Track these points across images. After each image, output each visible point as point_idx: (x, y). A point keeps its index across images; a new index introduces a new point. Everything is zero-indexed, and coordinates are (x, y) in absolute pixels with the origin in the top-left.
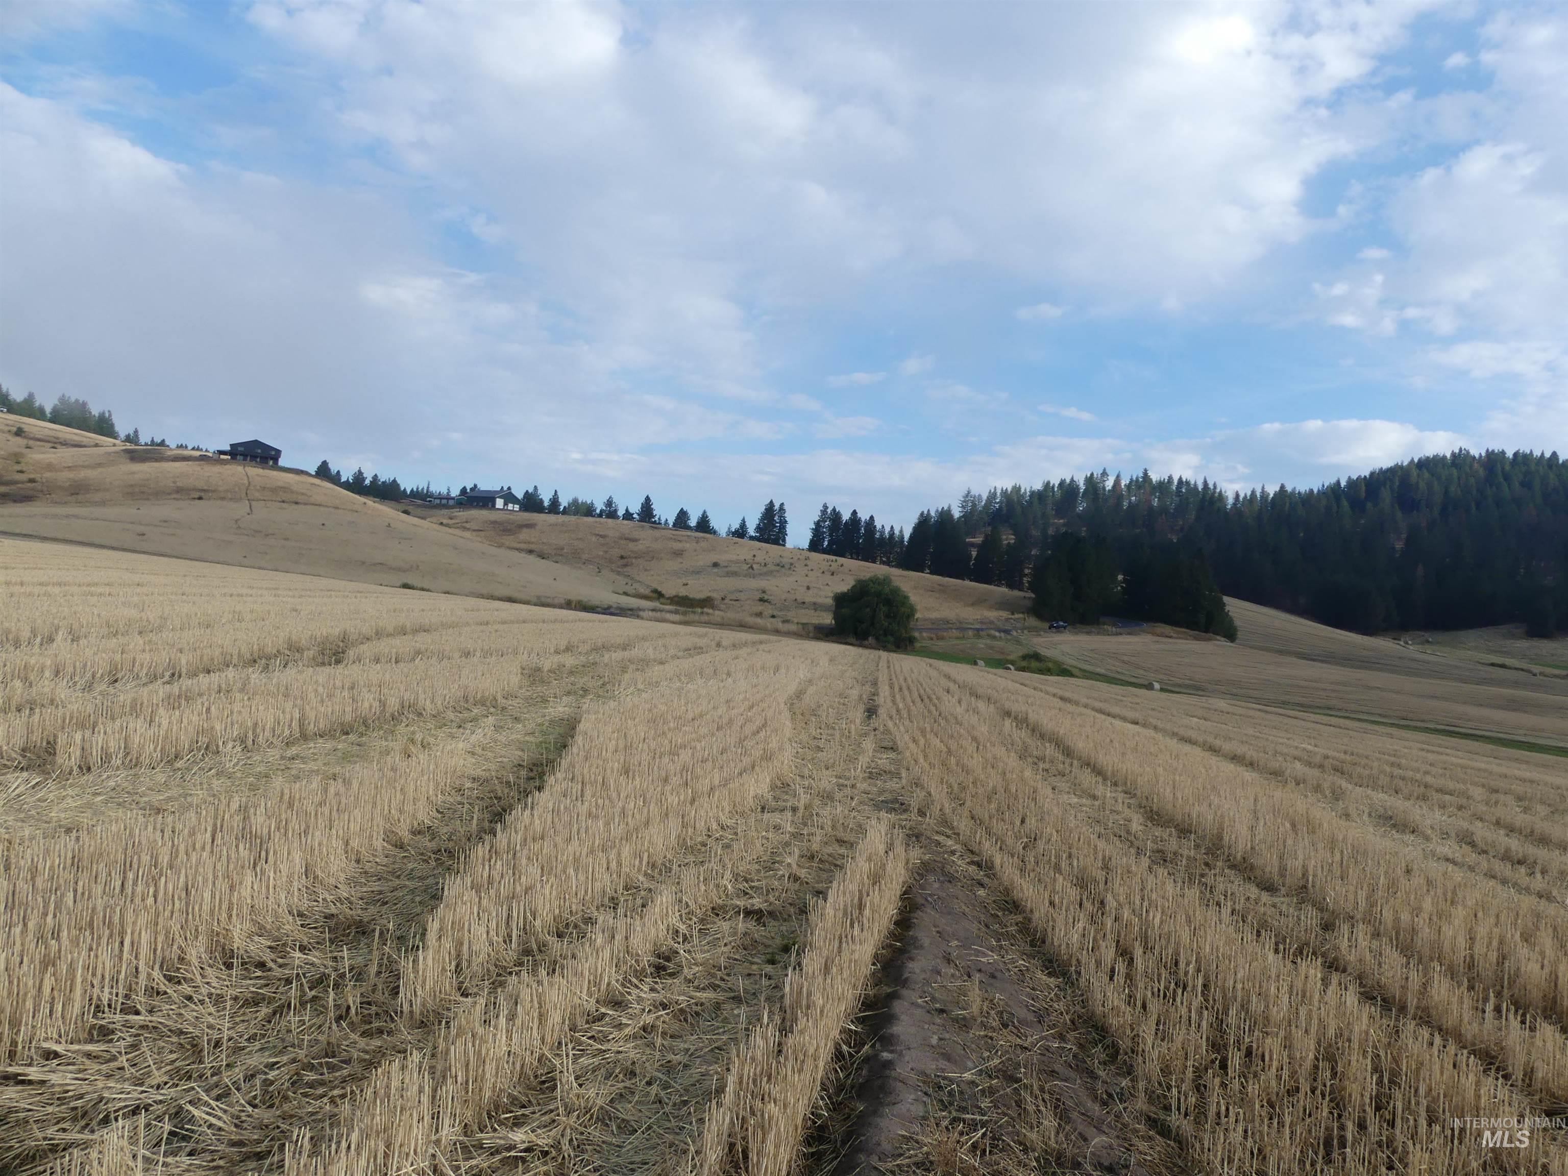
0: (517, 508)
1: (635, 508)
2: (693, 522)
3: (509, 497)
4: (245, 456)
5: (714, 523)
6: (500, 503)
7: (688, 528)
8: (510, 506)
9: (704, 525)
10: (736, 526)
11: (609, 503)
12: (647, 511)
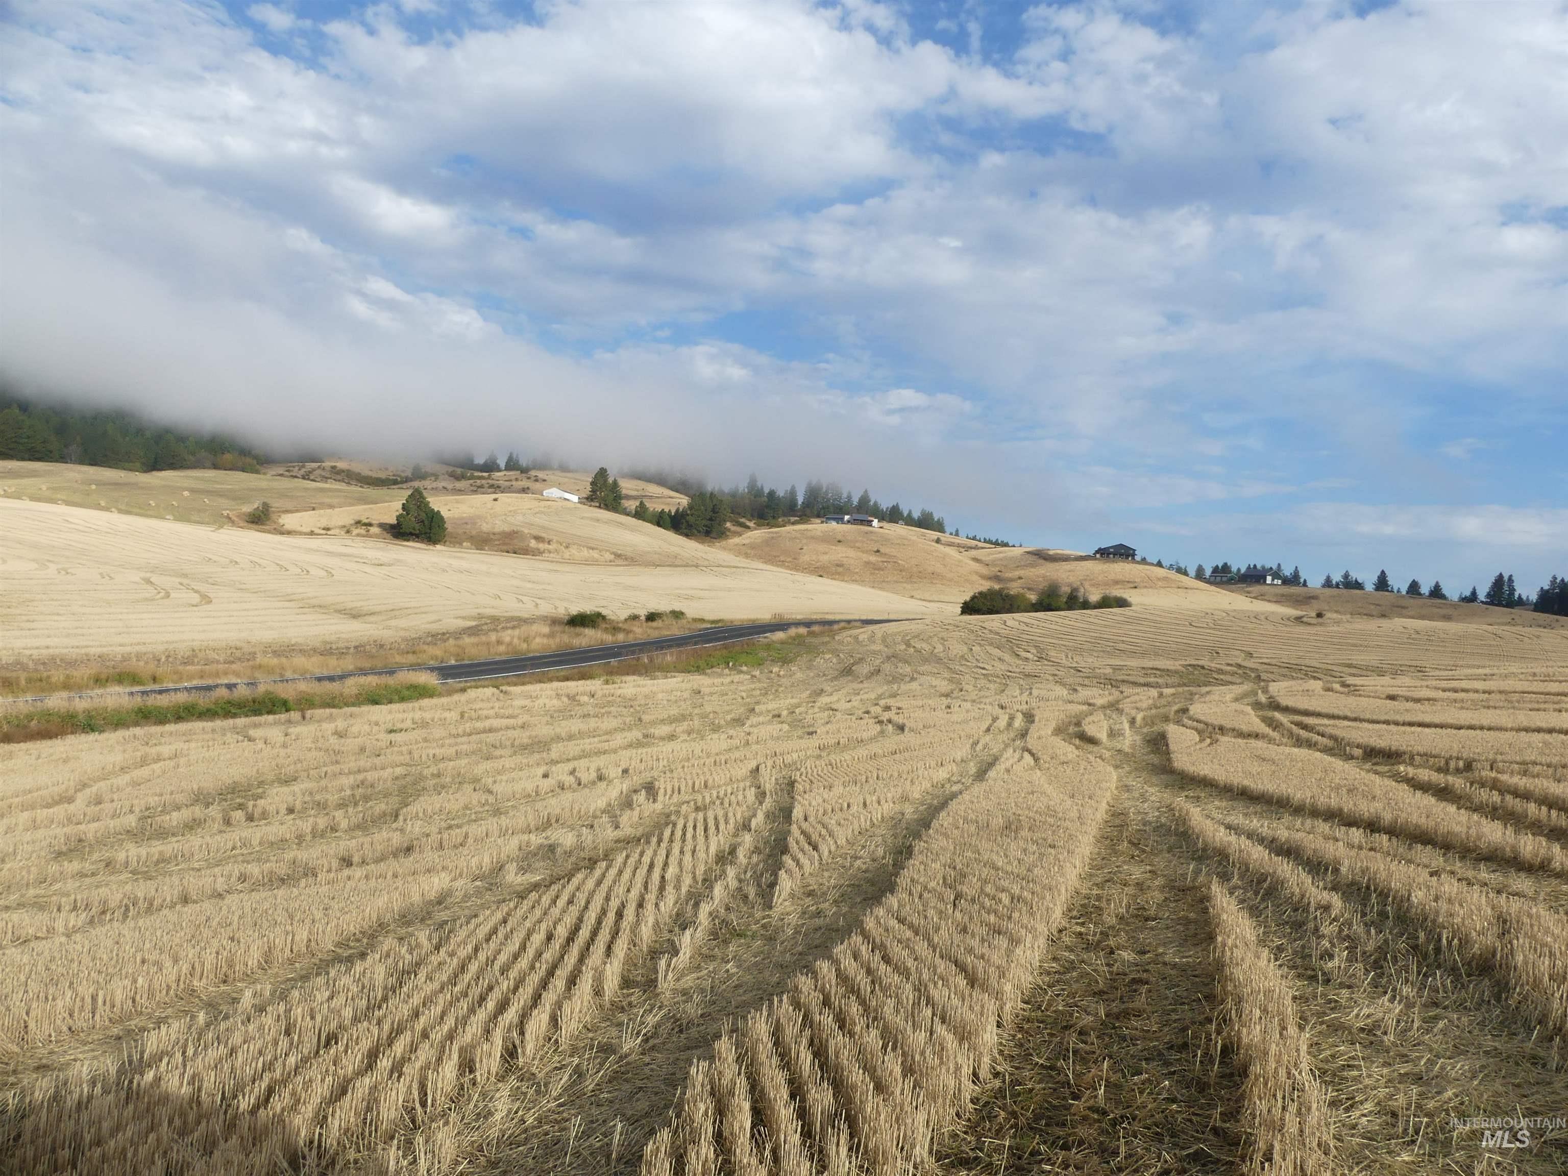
0: (1280, 582)
1: (1369, 581)
2: (1425, 590)
3: (1276, 575)
4: (1115, 555)
5: (1445, 591)
6: (1269, 579)
7: (1420, 594)
8: (1275, 582)
9: (1436, 592)
10: (1467, 593)
11: (1346, 576)
12: (1382, 584)
